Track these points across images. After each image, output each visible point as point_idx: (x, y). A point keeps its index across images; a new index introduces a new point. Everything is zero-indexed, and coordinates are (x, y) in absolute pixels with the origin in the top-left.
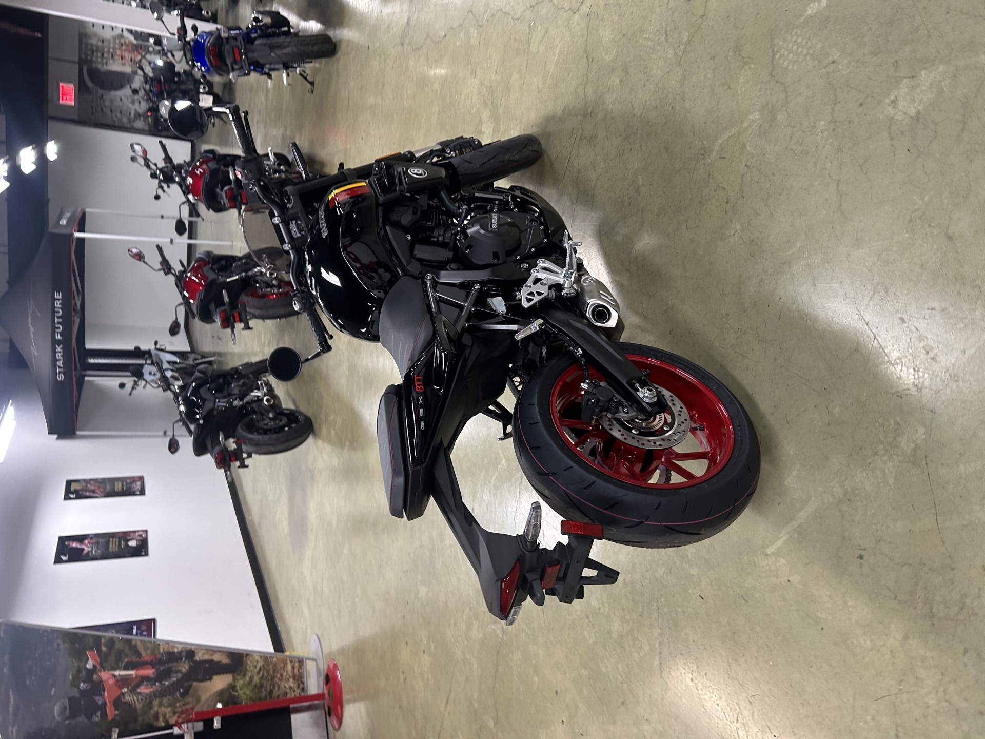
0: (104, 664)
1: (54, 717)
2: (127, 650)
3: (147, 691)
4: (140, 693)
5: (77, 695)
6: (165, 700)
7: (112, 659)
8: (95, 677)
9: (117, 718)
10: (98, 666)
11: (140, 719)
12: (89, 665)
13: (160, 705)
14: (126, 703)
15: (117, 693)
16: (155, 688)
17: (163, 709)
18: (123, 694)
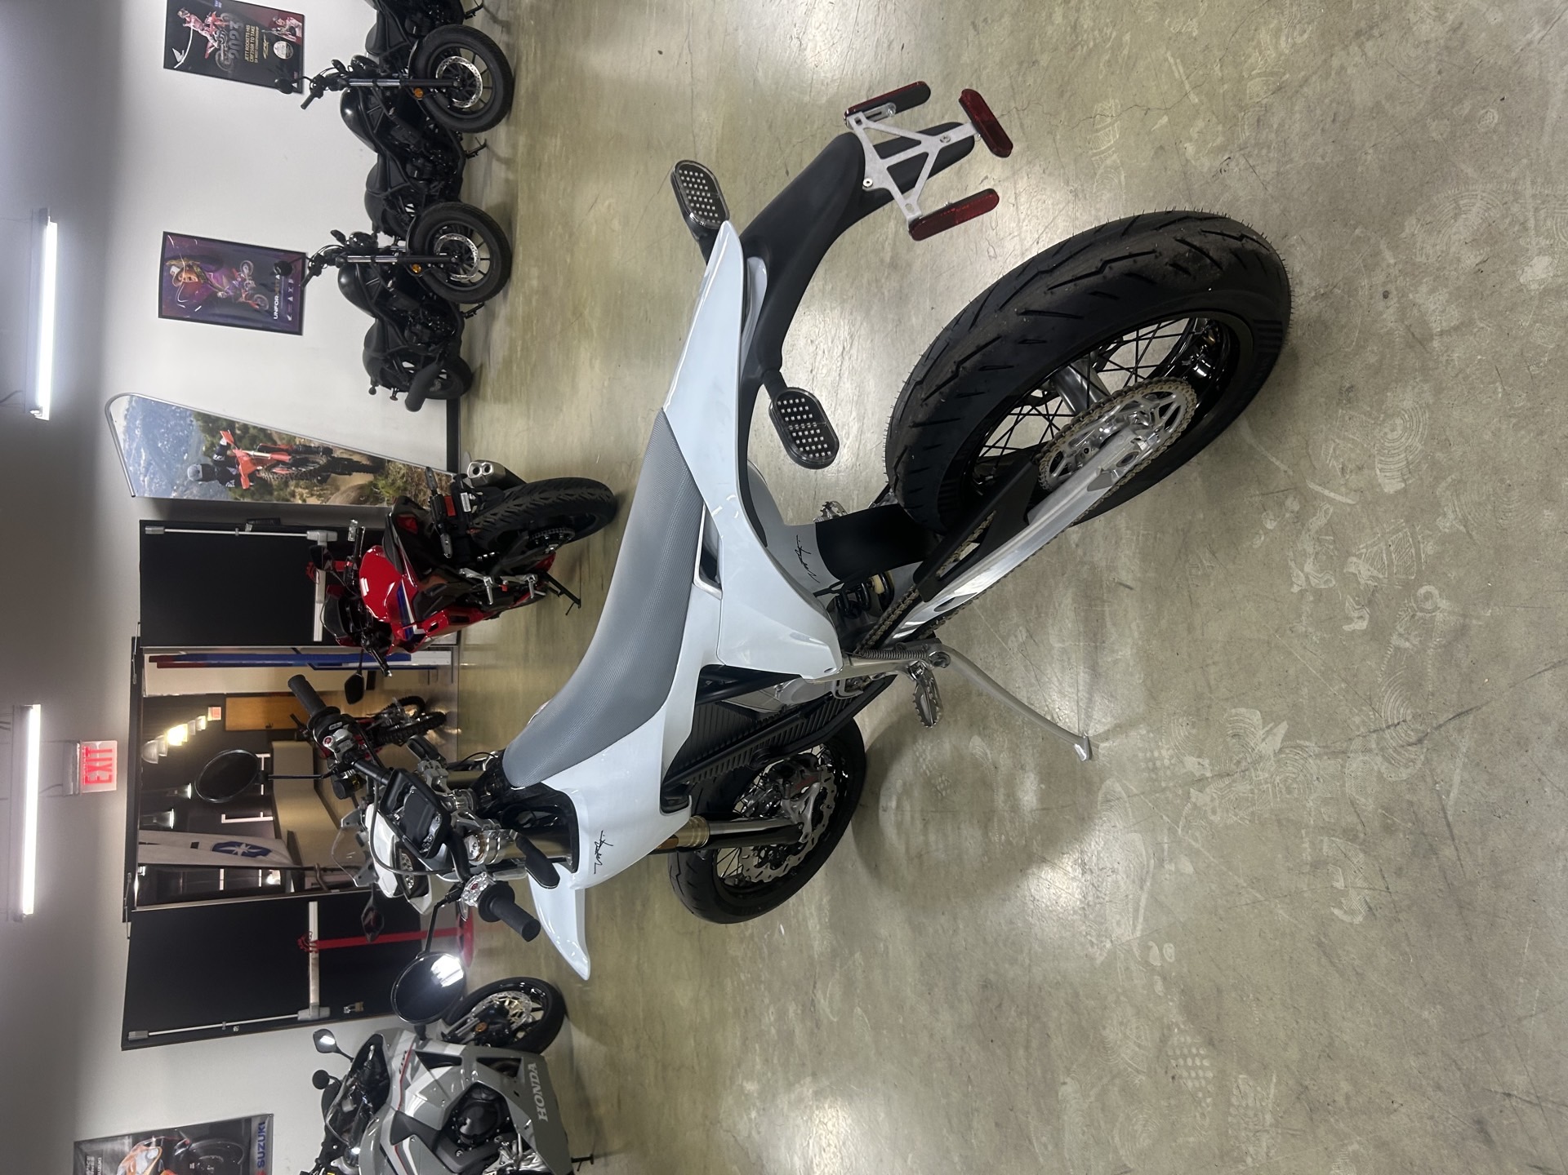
0: (238, 444)
1: (187, 477)
2: (262, 436)
3: (284, 472)
4: (276, 473)
5: (211, 464)
6: (302, 483)
7: (246, 441)
8: (229, 452)
9: (252, 488)
10: (233, 445)
11: (276, 493)
12: (224, 442)
13: (297, 486)
14: (261, 478)
15: (253, 469)
16: (291, 471)
17: (300, 490)
18: (258, 471)
